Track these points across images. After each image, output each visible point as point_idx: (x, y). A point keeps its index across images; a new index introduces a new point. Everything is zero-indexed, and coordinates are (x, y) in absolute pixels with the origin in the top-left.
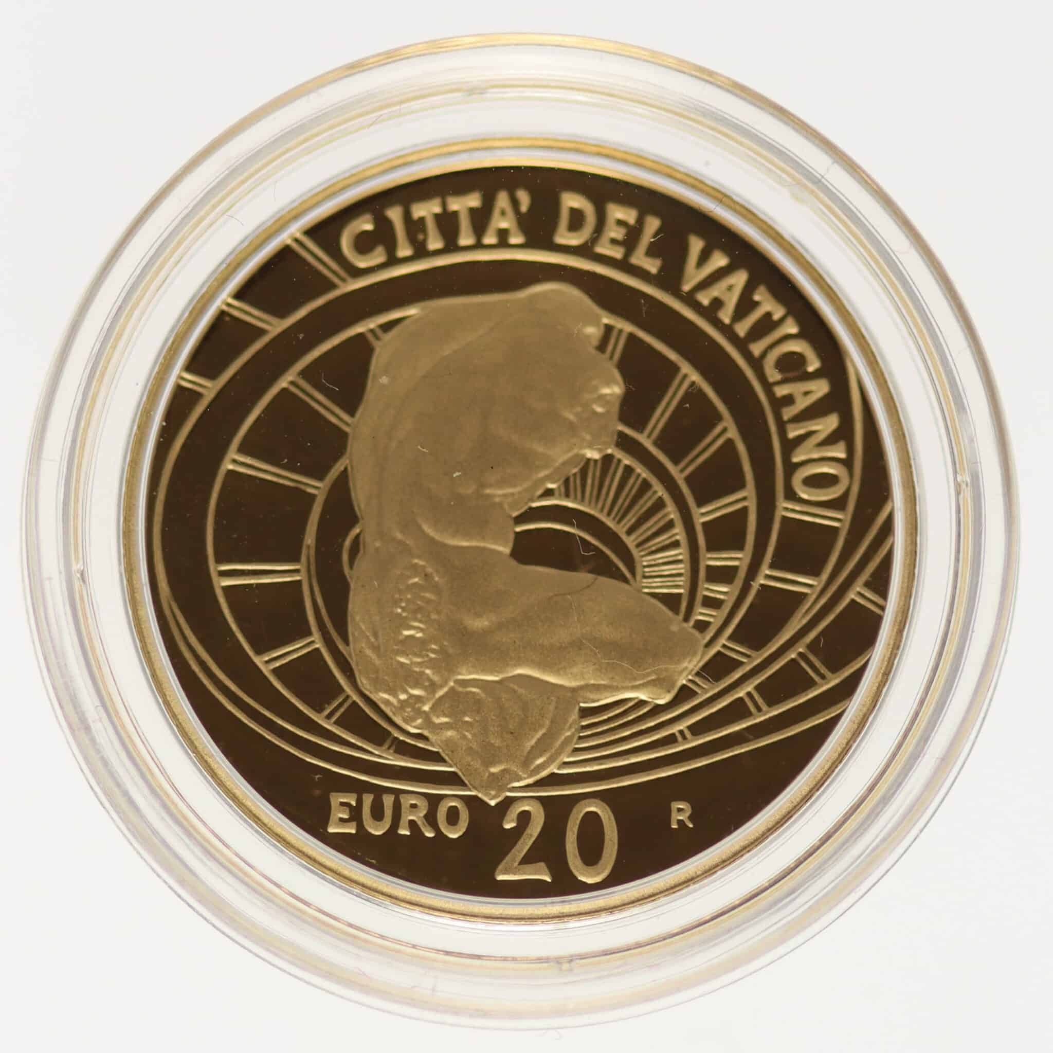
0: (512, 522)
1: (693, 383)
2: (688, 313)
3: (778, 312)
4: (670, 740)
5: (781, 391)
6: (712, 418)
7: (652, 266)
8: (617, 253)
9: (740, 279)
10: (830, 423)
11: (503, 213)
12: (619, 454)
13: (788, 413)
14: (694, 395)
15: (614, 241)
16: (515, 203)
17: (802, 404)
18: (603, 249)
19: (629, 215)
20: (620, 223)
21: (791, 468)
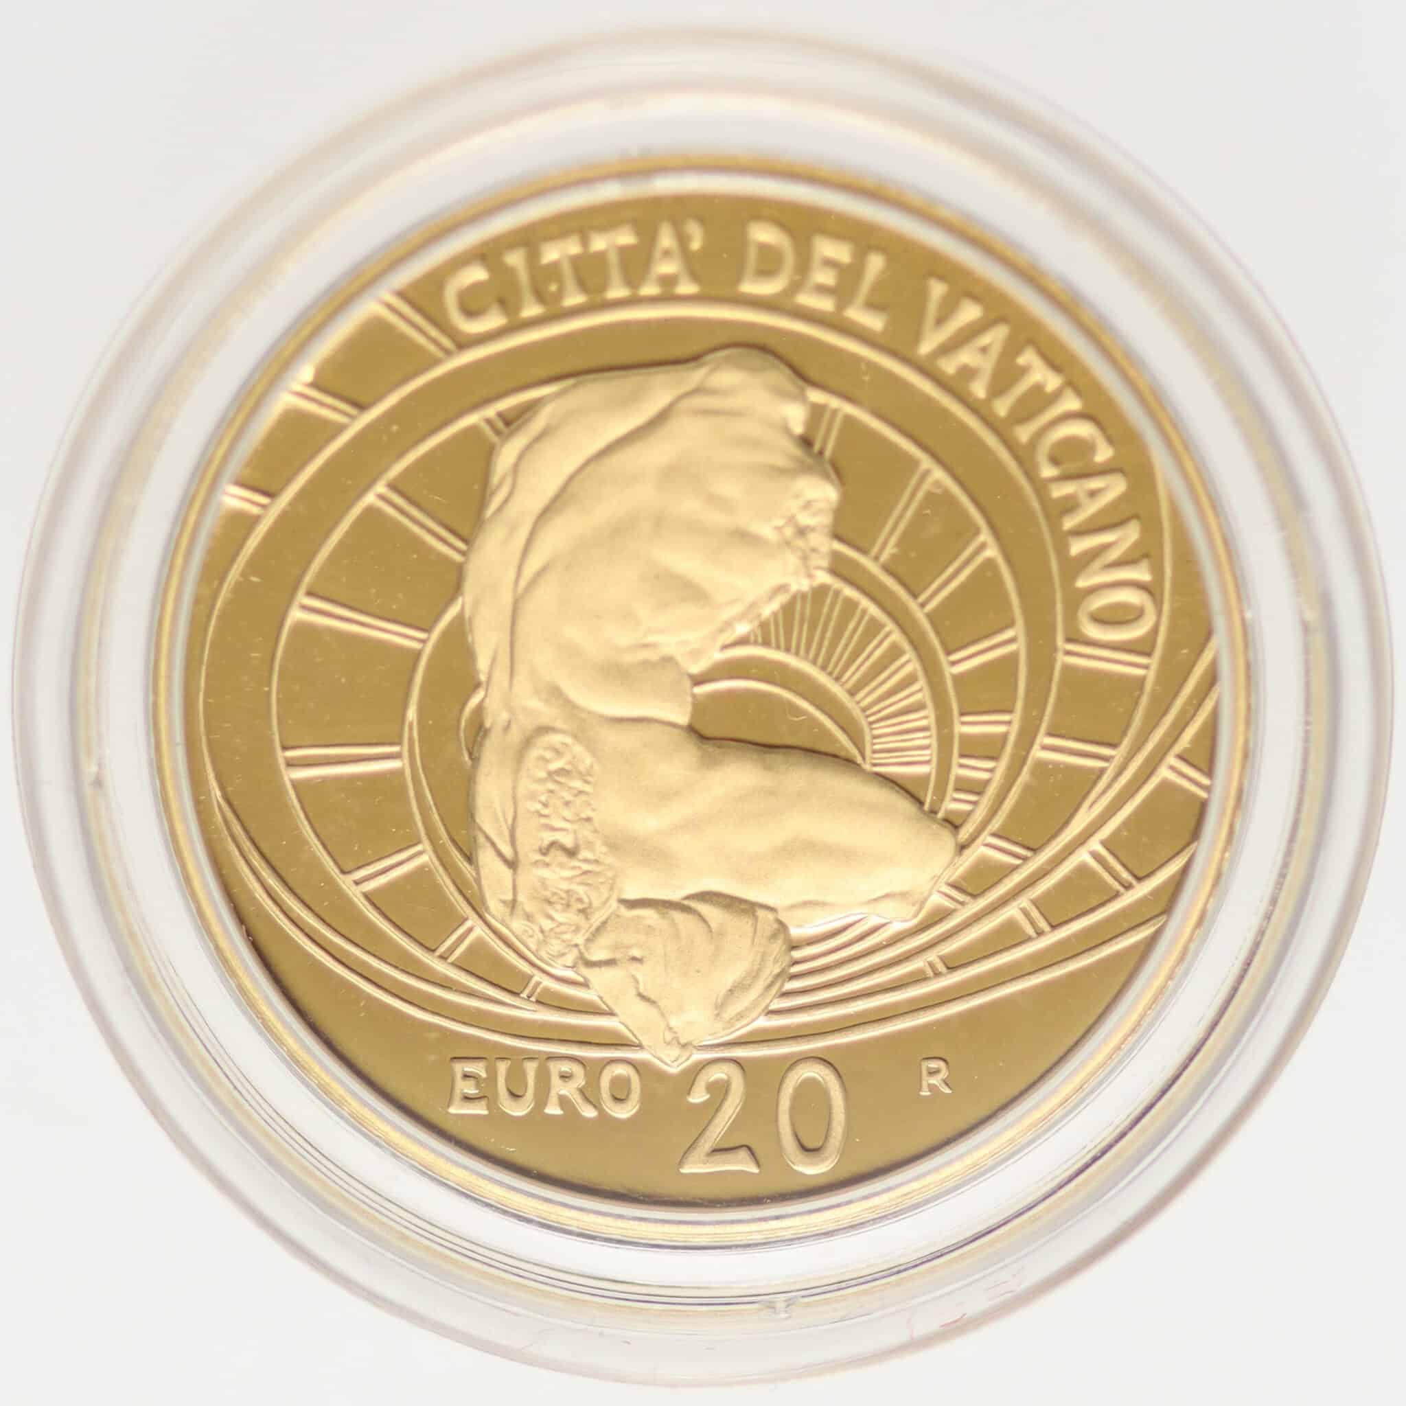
0: (687, 683)
1: (937, 483)
2: (927, 387)
3: (1052, 382)
4: (918, 978)
5: (1060, 491)
6: (964, 532)
7: (874, 322)
8: (825, 305)
9: (996, 337)
10: (1131, 534)
11: (667, 253)
12: (836, 584)
13: (1069, 523)
14: (939, 501)
15: (822, 289)
16: (683, 239)
17: (1090, 509)
18: (806, 300)
19: (840, 252)
20: (829, 263)
21: (1076, 599)
